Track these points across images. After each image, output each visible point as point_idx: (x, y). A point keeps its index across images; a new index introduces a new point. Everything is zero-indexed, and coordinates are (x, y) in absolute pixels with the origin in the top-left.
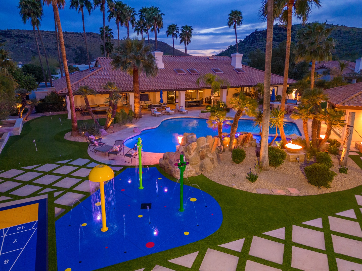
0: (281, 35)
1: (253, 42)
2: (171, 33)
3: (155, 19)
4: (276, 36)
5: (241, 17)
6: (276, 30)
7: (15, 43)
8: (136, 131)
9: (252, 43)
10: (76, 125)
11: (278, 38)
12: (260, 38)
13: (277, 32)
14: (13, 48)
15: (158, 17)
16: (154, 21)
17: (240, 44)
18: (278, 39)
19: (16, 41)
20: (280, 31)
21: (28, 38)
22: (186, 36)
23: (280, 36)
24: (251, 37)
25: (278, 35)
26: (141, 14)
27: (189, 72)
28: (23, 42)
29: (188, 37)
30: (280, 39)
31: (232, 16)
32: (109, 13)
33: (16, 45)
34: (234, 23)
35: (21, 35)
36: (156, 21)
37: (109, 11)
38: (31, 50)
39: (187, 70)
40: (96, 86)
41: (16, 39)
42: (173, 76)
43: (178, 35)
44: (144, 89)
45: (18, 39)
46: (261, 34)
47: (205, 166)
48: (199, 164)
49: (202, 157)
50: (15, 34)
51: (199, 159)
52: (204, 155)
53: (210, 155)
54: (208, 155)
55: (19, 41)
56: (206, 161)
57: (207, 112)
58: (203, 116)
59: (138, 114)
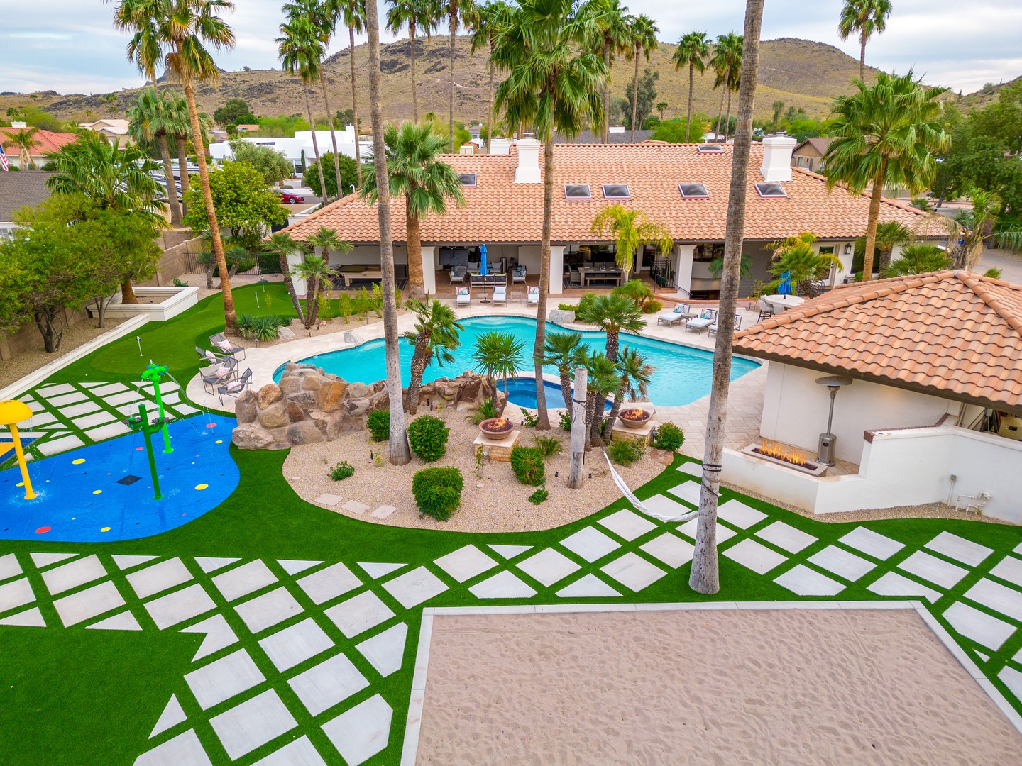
7: (426, 72)
19: (429, 66)
21: (456, 57)
27: (603, 194)
28: (443, 68)
33: (429, 76)
35: (443, 49)
39: (602, 188)
41: (429, 62)
45: (435, 60)
47: (302, 435)
48: (287, 428)
49: (296, 417)
50: (430, 48)
51: (287, 418)
52: (300, 413)
53: (316, 415)
54: (311, 414)
55: (436, 64)
56: (306, 426)
57: (572, 309)
58: (556, 317)
59: (415, 297)
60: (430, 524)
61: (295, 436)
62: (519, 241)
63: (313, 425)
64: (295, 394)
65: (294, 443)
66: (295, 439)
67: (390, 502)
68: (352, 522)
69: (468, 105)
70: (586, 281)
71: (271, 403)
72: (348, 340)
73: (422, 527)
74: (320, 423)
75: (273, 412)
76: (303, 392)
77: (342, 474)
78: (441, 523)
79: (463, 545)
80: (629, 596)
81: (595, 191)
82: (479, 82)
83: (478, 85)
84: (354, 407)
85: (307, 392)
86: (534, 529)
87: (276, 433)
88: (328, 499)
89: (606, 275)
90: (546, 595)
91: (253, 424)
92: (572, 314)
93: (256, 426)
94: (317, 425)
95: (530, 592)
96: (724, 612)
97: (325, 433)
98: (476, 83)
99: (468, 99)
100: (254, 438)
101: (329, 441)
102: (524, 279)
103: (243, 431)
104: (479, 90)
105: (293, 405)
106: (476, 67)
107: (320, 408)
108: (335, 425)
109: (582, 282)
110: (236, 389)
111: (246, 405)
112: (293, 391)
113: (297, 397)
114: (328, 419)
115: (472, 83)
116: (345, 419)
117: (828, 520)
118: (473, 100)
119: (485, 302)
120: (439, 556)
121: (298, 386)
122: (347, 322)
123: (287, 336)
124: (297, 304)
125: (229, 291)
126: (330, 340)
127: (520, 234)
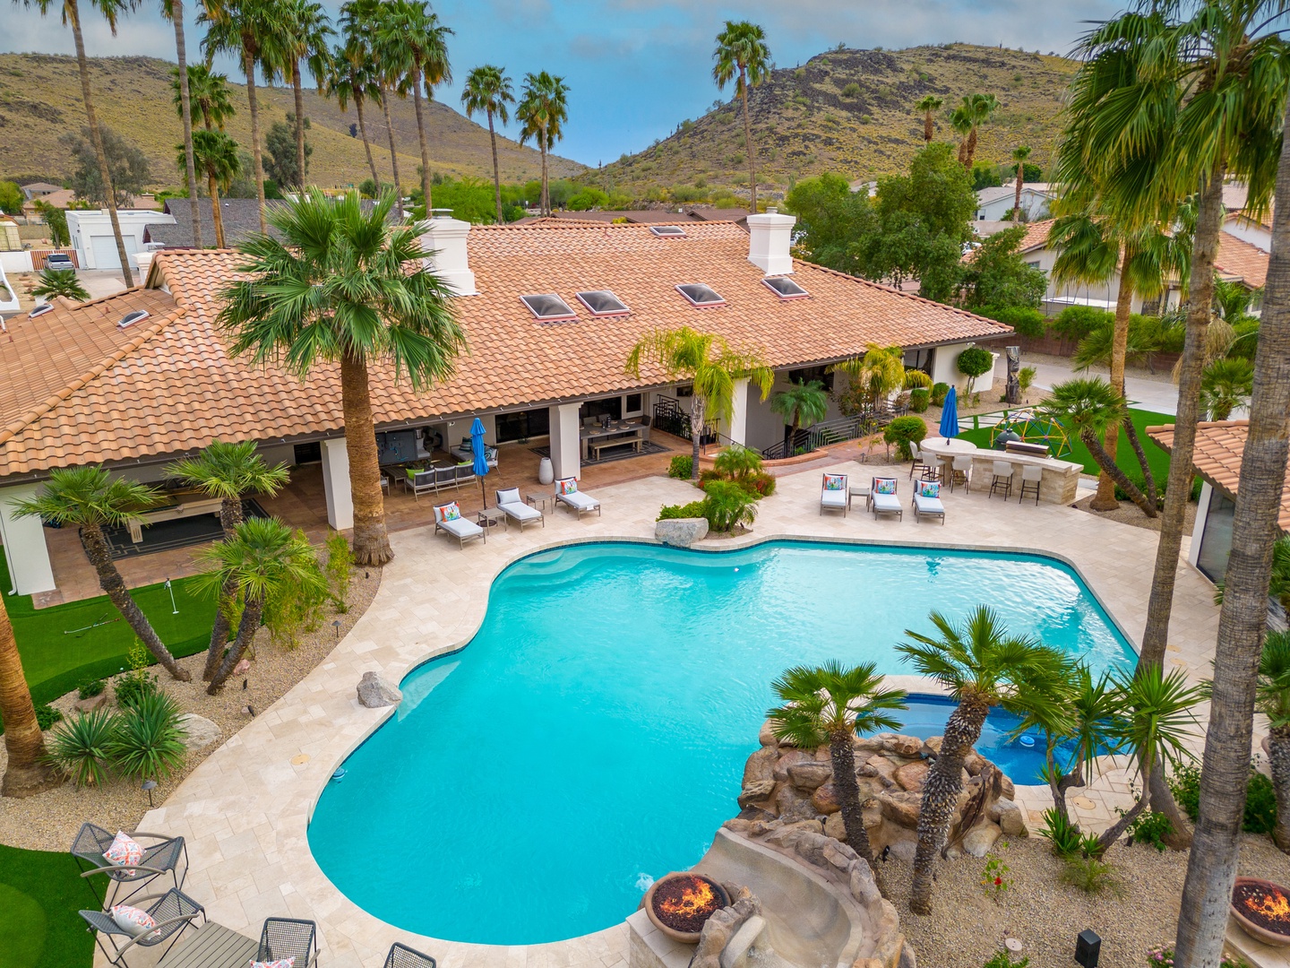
0: (856, 85)
1: (762, 110)
2: (483, 102)
3: (418, 53)
4: (841, 88)
5: (764, 47)
6: (840, 69)
8: (373, 700)
9: (760, 112)
10: (28, 733)
11: (847, 95)
12: (788, 96)
13: (844, 76)
15: (429, 44)
16: (411, 61)
17: (717, 118)
18: (848, 100)
20: (853, 72)
22: (543, 118)
23: (854, 90)
24: (755, 91)
25: (847, 86)
26: (352, 20)
27: (587, 308)
29: (553, 120)
30: (855, 100)
31: (730, 44)
32: (207, 26)
34: (738, 73)
36: (418, 60)
37: (203, 18)
39: (577, 298)
40: (151, 420)
42: (523, 334)
43: (511, 109)
44: (394, 416)
46: (788, 83)
57: (690, 512)
58: (676, 534)
59: (373, 546)
81: (572, 305)
92: (701, 524)
122: (292, 647)
123: (201, 738)
124: (151, 637)
125: (21, 672)
126: (317, 712)
127: (515, 392)
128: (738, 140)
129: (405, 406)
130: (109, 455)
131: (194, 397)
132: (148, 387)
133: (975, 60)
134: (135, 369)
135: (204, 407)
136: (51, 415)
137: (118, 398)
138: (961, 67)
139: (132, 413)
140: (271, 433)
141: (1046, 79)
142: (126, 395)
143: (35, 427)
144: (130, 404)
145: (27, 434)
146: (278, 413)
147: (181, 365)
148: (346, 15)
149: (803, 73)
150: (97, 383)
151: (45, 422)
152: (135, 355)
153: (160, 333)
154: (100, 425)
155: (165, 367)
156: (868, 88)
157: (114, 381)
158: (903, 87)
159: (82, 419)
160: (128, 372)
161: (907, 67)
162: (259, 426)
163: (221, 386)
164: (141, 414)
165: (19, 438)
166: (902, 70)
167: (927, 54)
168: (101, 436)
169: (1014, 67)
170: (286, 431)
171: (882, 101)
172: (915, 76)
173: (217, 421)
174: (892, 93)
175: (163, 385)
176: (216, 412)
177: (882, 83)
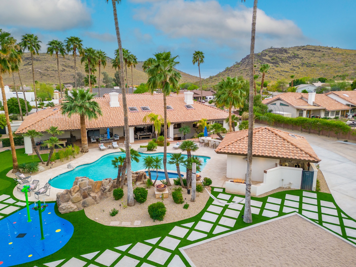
0: (275, 57)
1: (248, 64)
4: (271, 58)
5: (203, 56)
6: (271, 53)
7: (24, 65)
9: (247, 64)
11: (272, 60)
12: (255, 60)
13: (272, 55)
14: (22, 70)
17: (236, 66)
18: (273, 61)
19: (26, 63)
20: (274, 54)
21: (37, 60)
23: (274, 58)
24: (246, 59)
25: (273, 57)
27: (142, 110)
28: (32, 64)
30: (275, 61)
31: (195, 55)
33: (26, 67)
34: (198, 61)
38: (39, 72)
39: (141, 108)
41: (26, 62)
45: (28, 61)
46: (256, 57)
47: (88, 203)
48: (81, 202)
49: (85, 197)
50: (25, 57)
51: (82, 198)
52: (86, 195)
53: (92, 194)
54: (91, 195)
55: (29, 63)
56: (89, 199)
57: (145, 147)
58: (140, 150)
59: (84, 149)
60: (158, 223)
61: (85, 204)
62: (120, 126)
63: (92, 198)
64: (85, 188)
65: (85, 207)
66: (85, 205)
67: (137, 219)
68: (132, 229)
69: (45, 78)
70: (140, 138)
71: (75, 193)
72: (69, 167)
73: (155, 224)
74: (94, 197)
75: (77, 196)
76: (88, 186)
77: (114, 214)
78: (161, 221)
79: (173, 227)
80: (232, 229)
81: (139, 109)
82: (48, 69)
83: (48, 71)
84: (105, 189)
85: (89, 186)
86: (191, 217)
87: (78, 204)
88: (114, 223)
89: (145, 135)
90: (210, 235)
91: (69, 202)
92: (146, 149)
93: (70, 203)
94: (93, 198)
95: (206, 235)
96: (258, 226)
97: (96, 201)
98: (47, 70)
99: (44, 75)
100: (70, 208)
101: (97, 203)
102: (119, 139)
103: (65, 206)
104: (49, 72)
105: (84, 192)
106: (47, 64)
107: (94, 192)
108: (99, 197)
109: (139, 138)
110: (44, 192)
111: (66, 195)
112: (84, 187)
113: (86, 189)
114: (96, 195)
115: (45, 70)
116: (102, 194)
117: (261, 197)
118: (46, 76)
119: (110, 148)
120: (169, 232)
121: (86, 184)
122: (62, 161)
123: (42, 170)
124: (40, 157)
125: (16, 155)
126: (61, 169)
127: (119, 124)
128: (241, 72)
129: (96, 126)
130: (42, 131)
131: (59, 122)
132: (52, 120)
133: (311, 50)
134: (51, 118)
135: (61, 124)
136: (35, 124)
137: (47, 122)
138: (307, 52)
139: (48, 124)
140: (70, 129)
141: (332, 54)
142: (48, 122)
143: (32, 126)
144: (48, 123)
145: (30, 127)
146: (73, 126)
147: (59, 117)
148: (116, 52)
149: (260, 54)
150: (44, 120)
151: (34, 125)
152: (52, 115)
153: (57, 112)
154: (42, 126)
155: (56, 117)
156: (279, 58)
157: (47, 119)
158: (289, 57)
159: (40, 125)
160: (50, 118)
161: (291, 52)
162: (69, 128)
163: (65, 121)
164: (50, 125)
165: (29, 127)
166: (289, 53)
167: (297, 49)
168: (42, 128)
169: (323, 51)
170: (73, 128)
171: (282, 61)
172: (293, 54)
173: (62, 126)
174: (286, 59)
175: (55, 120)
176: (62, 125)
177: (283, 56)
